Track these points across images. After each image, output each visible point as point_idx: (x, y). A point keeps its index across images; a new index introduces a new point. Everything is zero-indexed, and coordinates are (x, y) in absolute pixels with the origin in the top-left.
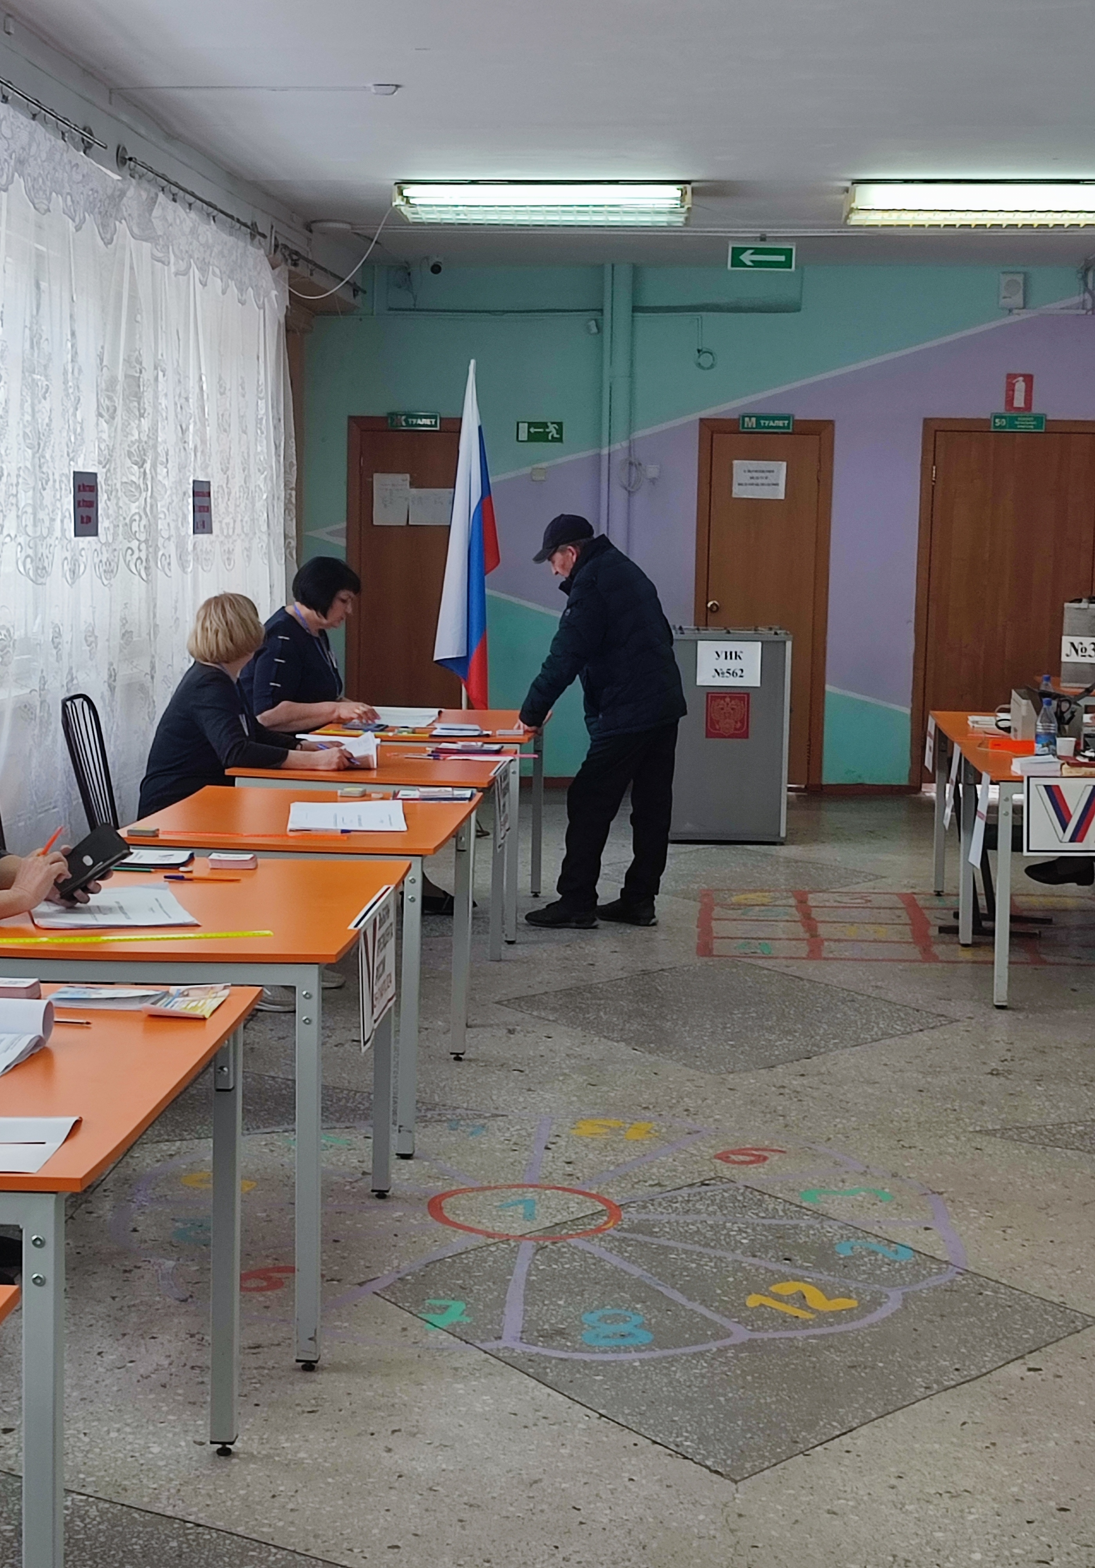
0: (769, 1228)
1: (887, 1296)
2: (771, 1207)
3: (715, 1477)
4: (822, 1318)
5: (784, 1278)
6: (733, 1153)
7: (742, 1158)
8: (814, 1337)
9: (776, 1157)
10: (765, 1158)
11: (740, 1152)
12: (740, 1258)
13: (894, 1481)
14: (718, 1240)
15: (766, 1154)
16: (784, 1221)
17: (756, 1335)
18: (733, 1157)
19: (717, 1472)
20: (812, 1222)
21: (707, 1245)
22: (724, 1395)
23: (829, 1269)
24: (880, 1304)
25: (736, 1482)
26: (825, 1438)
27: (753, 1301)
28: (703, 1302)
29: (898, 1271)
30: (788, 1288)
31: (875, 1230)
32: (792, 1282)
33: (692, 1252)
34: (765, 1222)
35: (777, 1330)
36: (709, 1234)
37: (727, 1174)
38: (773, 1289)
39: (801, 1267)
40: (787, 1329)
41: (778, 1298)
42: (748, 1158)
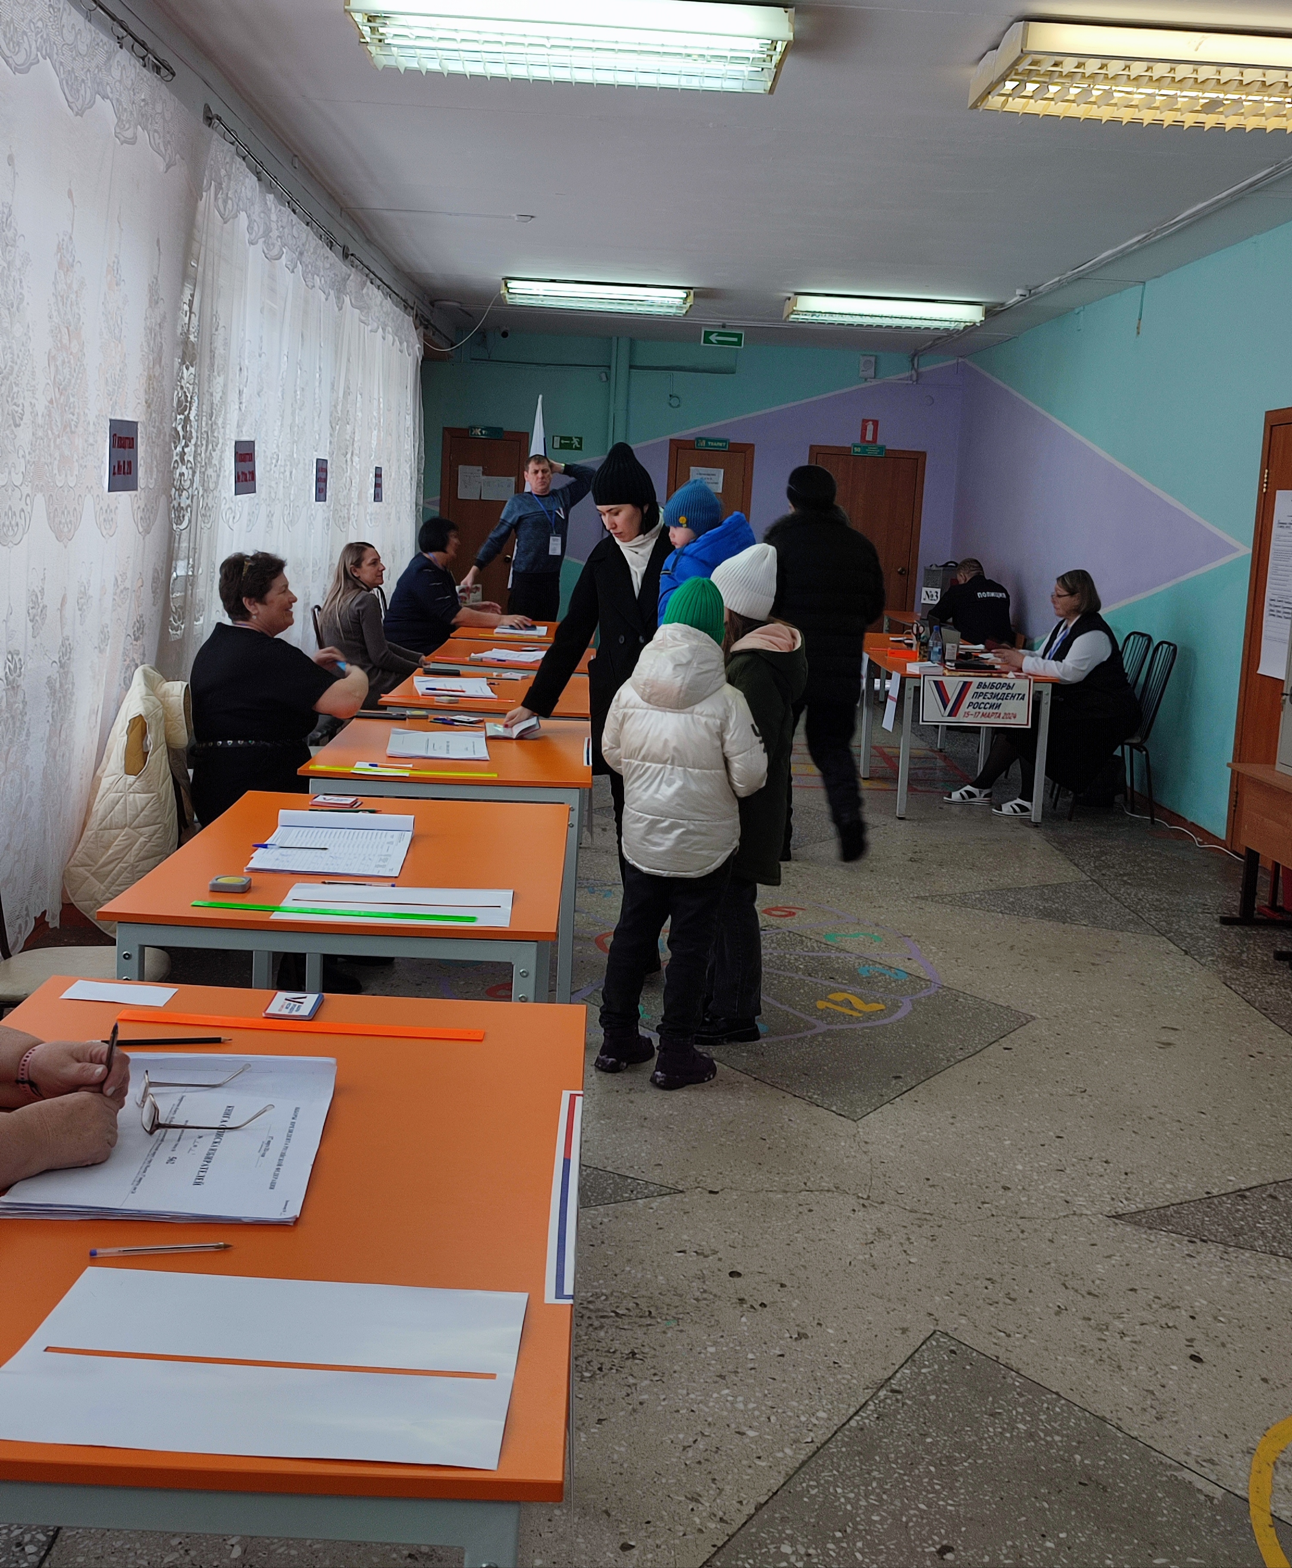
0: (813, 958)
1: (901, 1002)
2: (809, 944)
3: (841, 1118)
4: (869, 1016)
5: (834, 991)
6: (773, 909)
7: (779, 913)
8: (867, 1028)
9: (801, 912)
10: (794, 914)
11: (777, 909)
12: (803, 977)
13: (951, 1120)
14: (785, 966)
15: (793, 910)
16: (820, 954)
17: (829, 1027)
18: (774, 912)
19: (841, 1115)
20: (838, 954)
21: (779, 969)
22: (827, 1065)
23: (858, 984)
24: (899, 1007)
25: (855, 1121)
26: (899, 1093)
27: (821, 1004)
28: (790, 1006)
29: (902, 986)
30: (839, 997)
31: (878, 959)
32: (840, 993)
33: (772, 974)
34: (811, 954)
35: (842, 1024)
36: (778, 962)
37: (773, 922)
38: (830, 996)
39: (842, 983)
40: (849, 1023)
41: (835, 1003)
42: (783, 913)
